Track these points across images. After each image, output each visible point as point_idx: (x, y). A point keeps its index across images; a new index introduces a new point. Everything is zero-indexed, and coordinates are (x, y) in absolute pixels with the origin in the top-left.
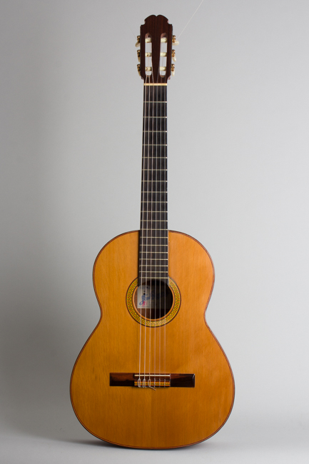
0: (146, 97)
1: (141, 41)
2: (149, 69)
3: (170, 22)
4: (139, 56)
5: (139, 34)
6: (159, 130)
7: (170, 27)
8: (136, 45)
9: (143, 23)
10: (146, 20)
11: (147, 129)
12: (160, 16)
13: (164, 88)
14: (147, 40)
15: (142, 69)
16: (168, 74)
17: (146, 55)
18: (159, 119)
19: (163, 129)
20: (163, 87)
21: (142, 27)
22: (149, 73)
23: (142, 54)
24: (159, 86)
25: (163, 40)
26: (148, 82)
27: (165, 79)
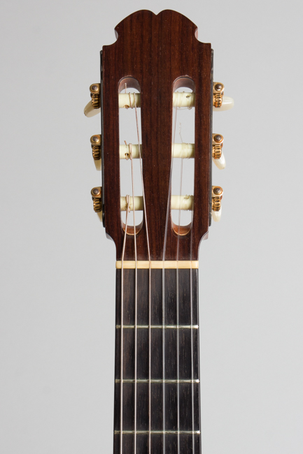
0: (126, 310)
1: (105, 100)
2: (135, 203)
3: (201, 36)
4: (97, 157)
5: (97, 79)
6: (172, 425)
7: (205, 52)
8: (87, 111)
9: (112, 39)
10: (120, 28)
11: (129, 425)
12: (168, 15)
13: (190, 278)
14: (127, 97)
15: (108, 202)
16: (201, 224)
17: (123, 151)
18: (171, 388)
19: (187, 424)
20: (185, 272)
21: (107, 54)
22: (132, 218)
23: (107, 150)
24: (172, 272)
25: (182, 97)
26: (130, 257)
27: (188, 244)
